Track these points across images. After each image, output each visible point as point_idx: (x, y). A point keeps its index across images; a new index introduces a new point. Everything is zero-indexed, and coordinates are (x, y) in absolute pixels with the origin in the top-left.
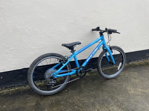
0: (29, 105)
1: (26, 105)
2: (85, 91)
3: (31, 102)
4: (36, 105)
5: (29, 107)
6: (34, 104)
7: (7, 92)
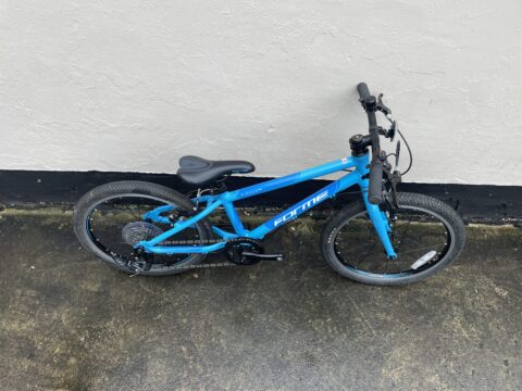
0: (83, 287)
1: (76, 285)
2: (249, 300)
3: (91, 280)
4: (98, 293)
5: (82, 293)
6: (94, 288)
7: (57, 217)
